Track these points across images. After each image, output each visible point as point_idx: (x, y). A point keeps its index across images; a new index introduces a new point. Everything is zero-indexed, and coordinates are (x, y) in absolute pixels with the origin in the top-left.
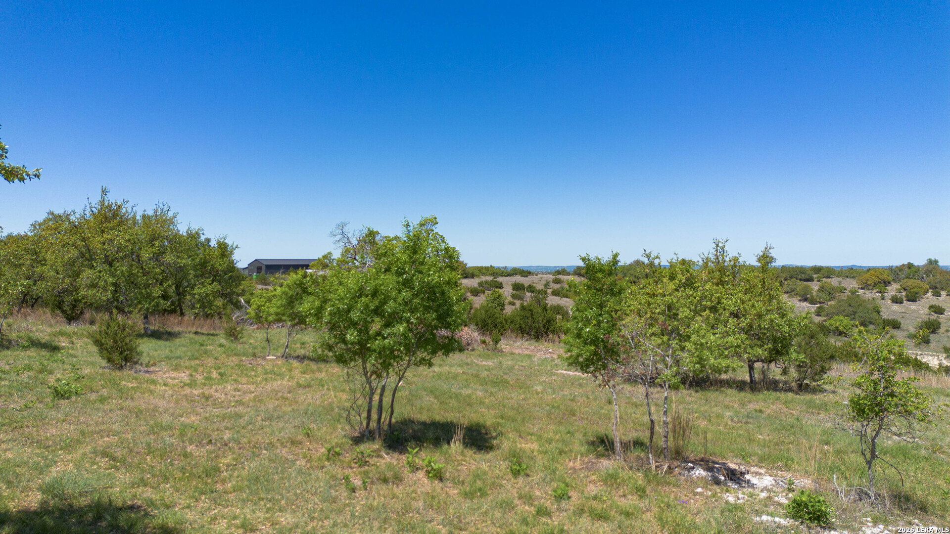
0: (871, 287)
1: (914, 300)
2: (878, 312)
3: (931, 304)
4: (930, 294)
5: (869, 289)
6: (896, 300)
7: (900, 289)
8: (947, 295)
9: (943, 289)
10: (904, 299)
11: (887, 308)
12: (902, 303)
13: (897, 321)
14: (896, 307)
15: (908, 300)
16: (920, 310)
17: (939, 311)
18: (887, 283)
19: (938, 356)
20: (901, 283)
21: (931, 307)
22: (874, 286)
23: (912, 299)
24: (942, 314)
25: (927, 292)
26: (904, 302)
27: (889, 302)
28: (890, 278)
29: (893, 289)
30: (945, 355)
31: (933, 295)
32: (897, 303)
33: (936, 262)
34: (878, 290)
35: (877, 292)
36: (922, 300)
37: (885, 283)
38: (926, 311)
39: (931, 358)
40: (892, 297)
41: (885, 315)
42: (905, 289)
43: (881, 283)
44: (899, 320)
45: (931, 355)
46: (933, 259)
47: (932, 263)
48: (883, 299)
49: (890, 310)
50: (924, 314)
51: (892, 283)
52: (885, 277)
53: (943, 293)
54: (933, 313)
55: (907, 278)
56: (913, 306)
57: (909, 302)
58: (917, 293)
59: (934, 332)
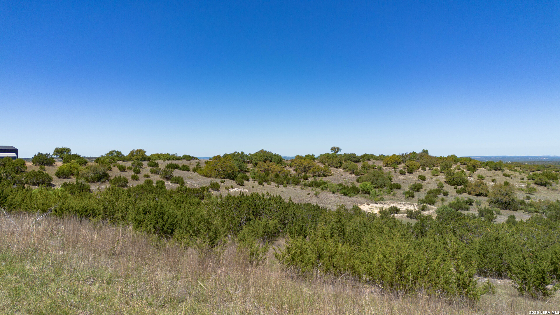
0: (390, 165)
1: (412, 173)
2: (391, 180)
3: (419, 175)
4: (420, 169)
5: (389, 167)
6: (402, 173)
7: (405, 166)
8: (429, 170)
9: (427, 166)
10: (406, 172)
11: (396, 177)
12: (405, 174)
13: (399, 185)
14: (401, 177)
15: (408, 173)
16: (413, 178)
17: (423, 178)
18: (399, 163)
19: (413, 204)
20: (406, 163)
21: (420, 176)
22: (391, 165)
23: (411, 172)
24: (425, 180)
25: (419, 168)
26: (406, 173)
27: (398, 174)
28: (401, 160)
29: (401, 167)
30: (417, 204)
31: (422, 170)
32: (402, 174)
33: (427, 151)
34: (393, 167)
35: (393, 168)
36: (416, 173)
37: (397, 162)
38: (417, 178)
39: (410, 206)
40: (400, 171)
41: (395, 181)
42: (408, 167)
43: (395, 163)
44: (400, 184)
45: (410, 204)
46: (425, 150)
47: (425, 152)
48: (395, 172)
49: (398, 178)
50: (415, 180)
51: (402, 163)
52: (397, 159)
53: (427, 169)
54: (420, 180)
55: (410, 160)
56: (410, 176)
57: (408, 174)
58: (413, 169)
59: (418, 190)
